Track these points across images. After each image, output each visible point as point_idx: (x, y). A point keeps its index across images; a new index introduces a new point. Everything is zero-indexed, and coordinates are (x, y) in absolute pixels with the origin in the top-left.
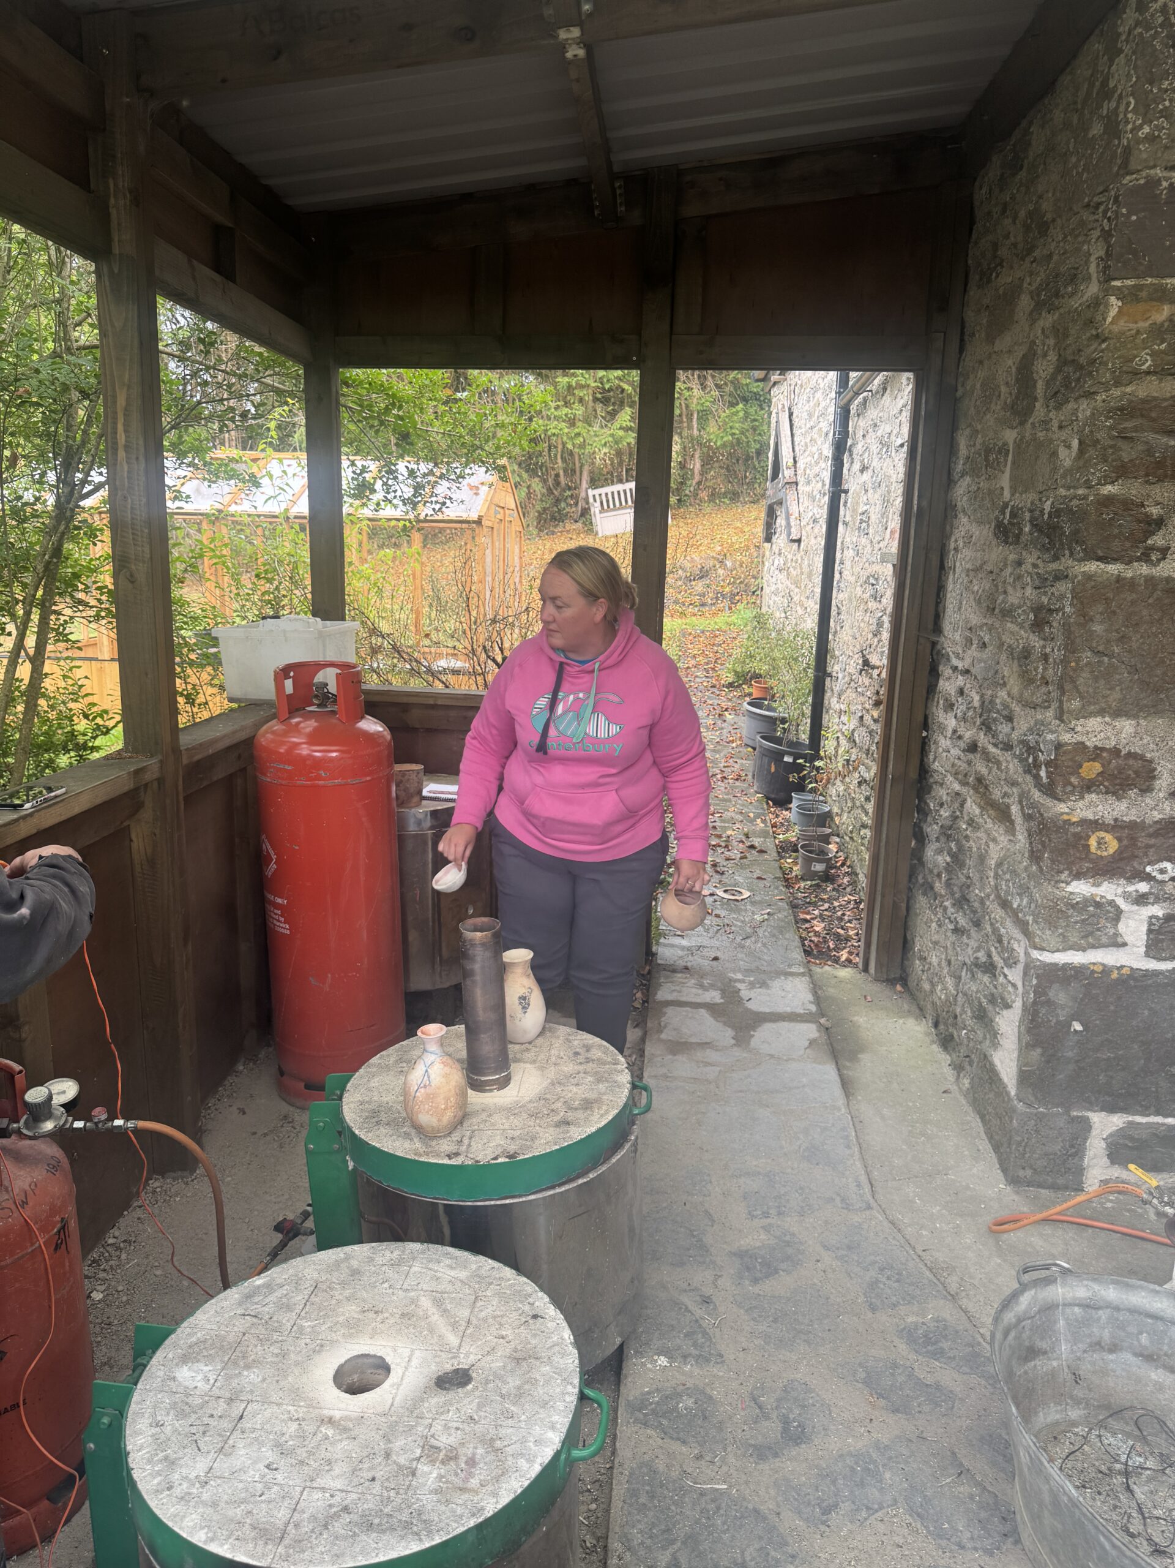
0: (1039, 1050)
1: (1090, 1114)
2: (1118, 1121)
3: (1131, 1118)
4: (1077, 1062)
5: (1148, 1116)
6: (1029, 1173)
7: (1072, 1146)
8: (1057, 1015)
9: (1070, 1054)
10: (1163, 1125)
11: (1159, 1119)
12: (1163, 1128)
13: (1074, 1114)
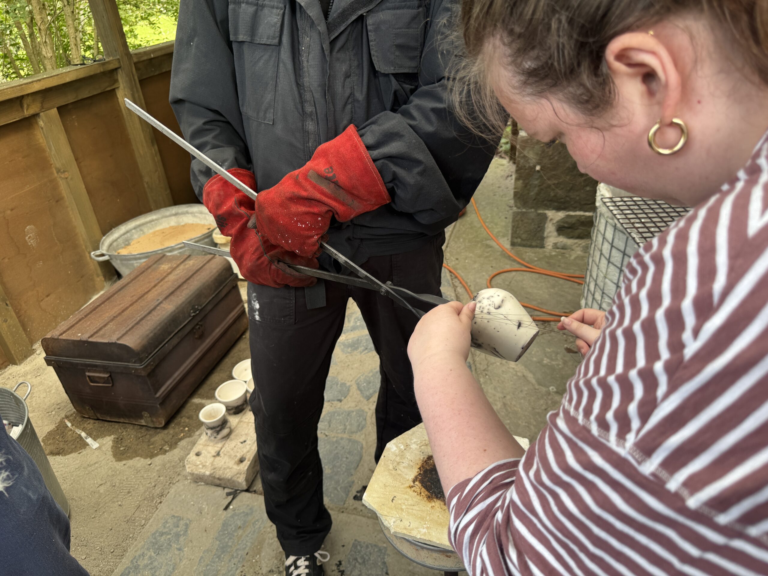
0: (521, 181)
1: (547, 212)
2: (561, 215)
3: (568, 213)
4: (540, 186)
5: (576, 211)
6: (519, 240)
7: (539, 227)
8: (529, 163)
9: (536, 182)
10: (583, 216)
11: (581, 213)
12: (583, 217)
13: (540, 211)
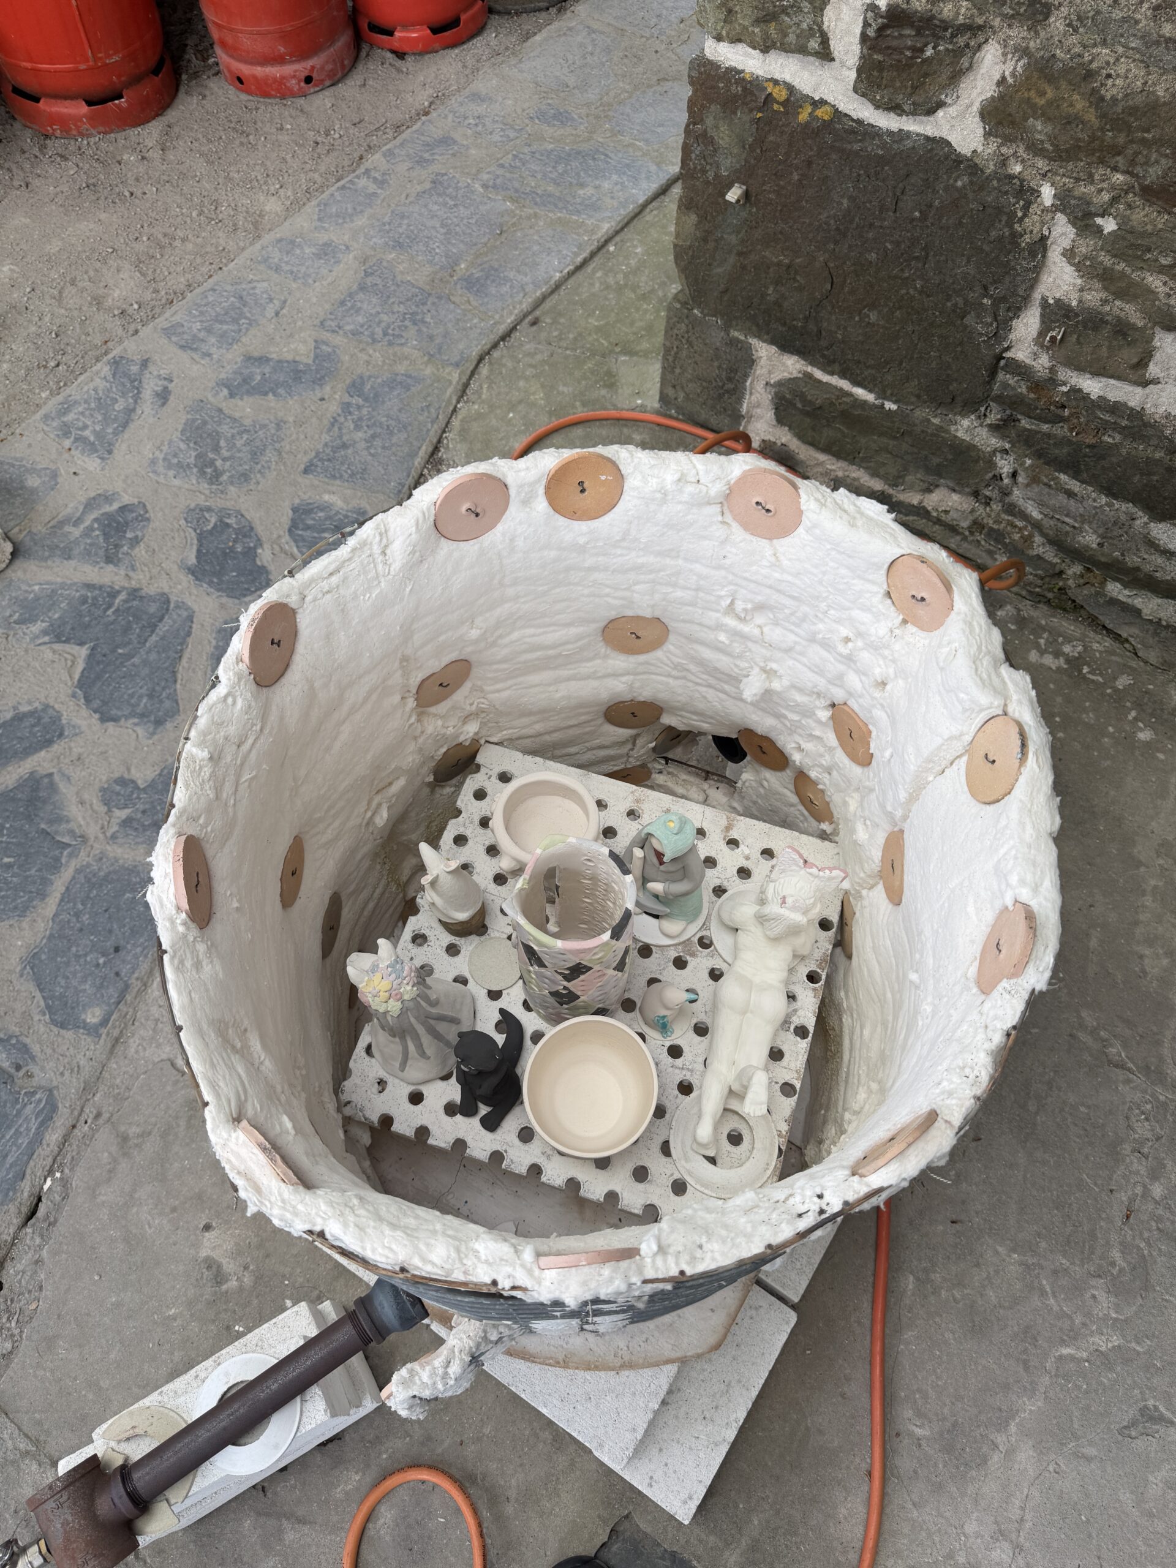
0: (692, 220)
1: (753, 341)
2: (792, 366)
3: (809, 369)
4: (740, 254)
5: (832, 373)
7: (730, 379)
8: (717, 168)
9: (732, 239)
10: (849, 394)
11: (845, 384)
13: (735, 334)
